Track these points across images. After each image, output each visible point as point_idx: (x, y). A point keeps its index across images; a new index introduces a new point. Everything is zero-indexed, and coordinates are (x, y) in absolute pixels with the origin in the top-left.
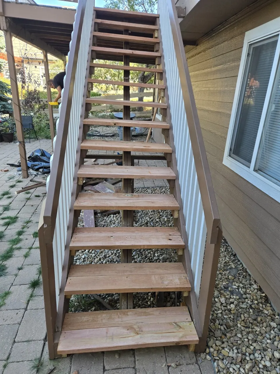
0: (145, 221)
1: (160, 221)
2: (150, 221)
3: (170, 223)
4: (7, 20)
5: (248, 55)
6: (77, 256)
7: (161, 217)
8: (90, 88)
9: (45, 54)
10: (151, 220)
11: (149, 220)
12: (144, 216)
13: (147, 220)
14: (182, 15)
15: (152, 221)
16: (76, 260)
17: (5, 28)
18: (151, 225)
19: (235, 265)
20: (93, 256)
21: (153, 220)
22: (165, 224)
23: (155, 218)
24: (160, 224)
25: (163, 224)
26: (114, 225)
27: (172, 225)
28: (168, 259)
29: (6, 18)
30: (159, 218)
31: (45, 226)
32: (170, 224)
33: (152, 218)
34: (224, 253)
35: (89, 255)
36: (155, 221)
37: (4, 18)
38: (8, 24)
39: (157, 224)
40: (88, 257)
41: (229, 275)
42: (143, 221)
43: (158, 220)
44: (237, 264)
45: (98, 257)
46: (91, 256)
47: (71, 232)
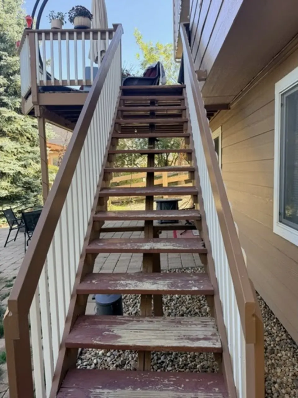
0: (179, 313)
1: (200, 312)
2: (187, 312)
4: (41, 108)
5: (282, 105)
6: (88, 360)
7: (202, 306)
10: (188, 311)
11: (186, 311)
12: (180, 305)
13: (182, 310)
15: (190, 312)
16: (86, 367)
17: (39, 115)
20: (108, 361)
21: (192, 310)
23: (194, 308)
28: (209, 367)
29: (40, 106)
30: (200, 309)
31: (11, 314)
33: (190, 309)
35: (103, 360)
36: (194, 312)
37: (38, 106)
38: (42, 111)
40: (102, 362)
42: (178, 312)
43: (197, 311)
45: (114, 362)
46: (106, 360)
47: (70, 324)
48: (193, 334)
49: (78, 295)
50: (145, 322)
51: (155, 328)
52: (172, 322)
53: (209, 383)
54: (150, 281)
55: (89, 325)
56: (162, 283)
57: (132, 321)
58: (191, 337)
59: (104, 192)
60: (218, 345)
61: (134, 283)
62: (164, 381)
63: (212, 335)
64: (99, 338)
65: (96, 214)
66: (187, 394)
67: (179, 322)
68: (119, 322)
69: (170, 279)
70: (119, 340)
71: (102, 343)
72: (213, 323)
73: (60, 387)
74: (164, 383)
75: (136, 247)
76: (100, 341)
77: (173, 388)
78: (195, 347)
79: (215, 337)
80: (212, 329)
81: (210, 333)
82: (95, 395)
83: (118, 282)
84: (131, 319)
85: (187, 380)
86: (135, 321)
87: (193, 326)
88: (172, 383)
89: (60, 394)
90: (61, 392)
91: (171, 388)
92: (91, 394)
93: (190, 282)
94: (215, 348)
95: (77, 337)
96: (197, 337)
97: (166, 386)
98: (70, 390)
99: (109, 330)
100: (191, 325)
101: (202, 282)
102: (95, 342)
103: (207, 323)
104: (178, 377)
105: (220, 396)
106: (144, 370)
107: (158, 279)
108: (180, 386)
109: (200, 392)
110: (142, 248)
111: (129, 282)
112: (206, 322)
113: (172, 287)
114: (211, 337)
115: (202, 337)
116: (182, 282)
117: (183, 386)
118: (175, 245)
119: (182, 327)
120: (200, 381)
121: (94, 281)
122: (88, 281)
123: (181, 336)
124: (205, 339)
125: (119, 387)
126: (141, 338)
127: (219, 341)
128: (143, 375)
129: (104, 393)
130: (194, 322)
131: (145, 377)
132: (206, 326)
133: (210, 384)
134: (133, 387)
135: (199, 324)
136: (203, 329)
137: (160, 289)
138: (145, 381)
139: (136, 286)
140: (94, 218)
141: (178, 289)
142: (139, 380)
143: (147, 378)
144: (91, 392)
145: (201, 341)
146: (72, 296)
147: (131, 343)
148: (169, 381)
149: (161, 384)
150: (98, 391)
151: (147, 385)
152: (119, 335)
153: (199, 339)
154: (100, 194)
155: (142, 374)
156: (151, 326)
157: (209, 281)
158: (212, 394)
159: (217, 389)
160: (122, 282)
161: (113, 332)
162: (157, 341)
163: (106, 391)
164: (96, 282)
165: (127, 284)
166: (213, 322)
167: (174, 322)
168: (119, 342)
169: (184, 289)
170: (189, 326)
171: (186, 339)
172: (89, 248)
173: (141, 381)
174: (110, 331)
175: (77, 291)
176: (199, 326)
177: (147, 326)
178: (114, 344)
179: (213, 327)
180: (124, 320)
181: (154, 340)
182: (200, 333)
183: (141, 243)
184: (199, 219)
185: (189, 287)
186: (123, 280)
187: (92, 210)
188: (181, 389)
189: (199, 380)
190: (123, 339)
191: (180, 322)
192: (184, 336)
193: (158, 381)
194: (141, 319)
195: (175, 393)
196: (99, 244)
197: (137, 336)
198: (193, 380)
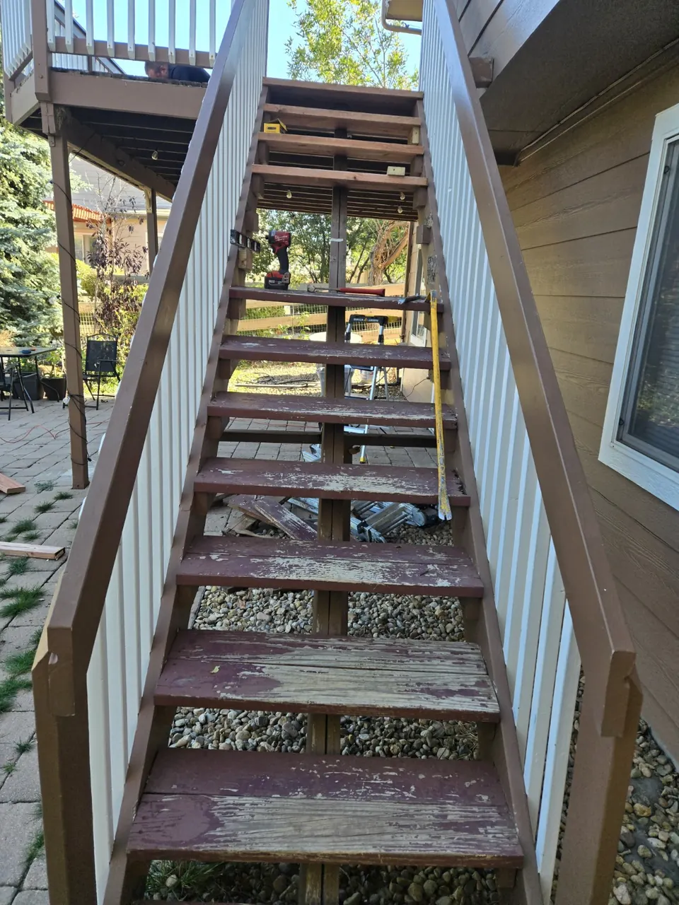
0: (379, 615)
1: (422, 615)
2: (394, 614)
3: (451, 622)
4: (59, 113)
5: (667, 170)
7: (424, 602)
8: (243, 262)
9: (150, 195)
10: (396, 611)
11: (392, 612)
13: (385, 611)
14: (485, 79)
15: (400, 613)
17: (53, 130)
18: (397, 626)
19: (652, 767)
21: (403, 610)
23: (408, 606)
24: (423, 624)
26: (294, 624)
27: (456, 629)
28: (446, 735)
29: (56, 106)
30: (420, 607)
31: (53, 660)
33: (400, 607)
36: (408, 614)
37: (51, 108)
38: (60, 122)
39: (413, 625)
41: (635, 801)
42: (375, 615)
43: (415, 612)
44: (656, 764)
47: (162, 653)
48: (438, 682)
49: (178, 587)
50: (330, 649)
51: (353, 665)
52: (389, 650)
53: (467, 784)
54: (342, 562)
55: (205, 652)
56: (370, 567)
57: (302, 645)
58: (434, 687)
59: (231, 347)
60: (492, 708)
61: (308, 565)
62: (372, 779)
63: (477, 684)
64: (232, 686)
65: (213, 399)
66: (423, 807)
67: (404, 652)
68: (271, 648)
69: (386, 557)
70: (276, 690)
71: (239, 698)
72: (476, 657)
73: (144, 792)
74: (373, 781)
75: (310, 485)
76: (235, 692)
77: (393, 793)
78: (443, 710)
79: (484, 689)
80: (475, 670)
81: (472, 680)
82: (226, 809)
83: (271, 560)
84: (299, 641)
85: (422, 776)
86: (307, 647)
87: (435, 662)
88: (390, 782)
89: (145, 808)
90: (146, 803)
91: (388, 794)
92: (216, 807)
93: (430, 567)
94: (486, 714)
95: (181, 682)
96: (445, 687)
97: (376, 788)
98: (166, 799)
99: (250, 667)
100: (430, 659)
101: (455, 567)
102: (223, 695)
103: (464, 656)
104: (401, 770)
105: (493, 812)
106: (326, 753)
107: (358, 558)
108: (408, 790)
109: (449, 804)
110: (325, 488)
111: (296, 561)
112: (462, 653)
113: (393, 577)
114: (476, 689)
115: (456, 688)
116: (414, 567)
117: (413, 788)
118: (399, 485)
119: (411, 662)
120: (449, 778)
121: (214, 557)
122: (201, 555)
123: (411, 684)
124: (464, 692)
125: (275, 789)
126: (324, 687)
127: (495, 698)
128: (326, 764)
129: (244, 804)
130: (438, 653)
131: (330, 769)
132: (462, 662)
133: (470, 785)
134: (306, 790)
135: (447, 658)
136: (457, 669)
137: (365, 581)
138: (333, 777)
139: (314, 572)
140: (209, 409)
141: (407, 584)
142: (319, 776)
143: (336, 769)
144: (215, 803)
145: (456, 698)
146: (165, 589)
147: (303, 699)
148: (383, 777)
149: (367, 784)
150: (230, 800)
151: (338, 787)
152: (276, 677)
153: (450, 693)
154: (221, 352)
155: (324, 762)
156: (344, 658)
157: (472, 566)
158: (475, 809)
159: (485, 798)
160: (279, 561)
161: (260, 671)
162: (360, 693)
163: (248, 800)
164: (219, 557)
165: (291, 566)
166: (477, 654)
167: (394, 651)
168: (275, 695)
170: (427, 662)
171: (422, 691)
172: (200, 480)
173: (323, 777)
174: (254, 669)
175: (179, 577)
176: (449, 662)
177: (333, 658)
178: (266, 700)
179: (478, 666)
180: (285, 643)
181: (352, 693)
182: (448, 678)
183: (320, 474)
184: (455, 427)
185: (429, 580)
186: (279, 555)
187: (204, 391)
188: (410, 795)
189: (447, 777)
190: (286, 688)
191: (407, 652)
192: (419, 684)
193: (359, 778)
194: (320, 642)
195: (399, 806)
196: (223, 472)
197: (315, 683)
198: (433, 777)
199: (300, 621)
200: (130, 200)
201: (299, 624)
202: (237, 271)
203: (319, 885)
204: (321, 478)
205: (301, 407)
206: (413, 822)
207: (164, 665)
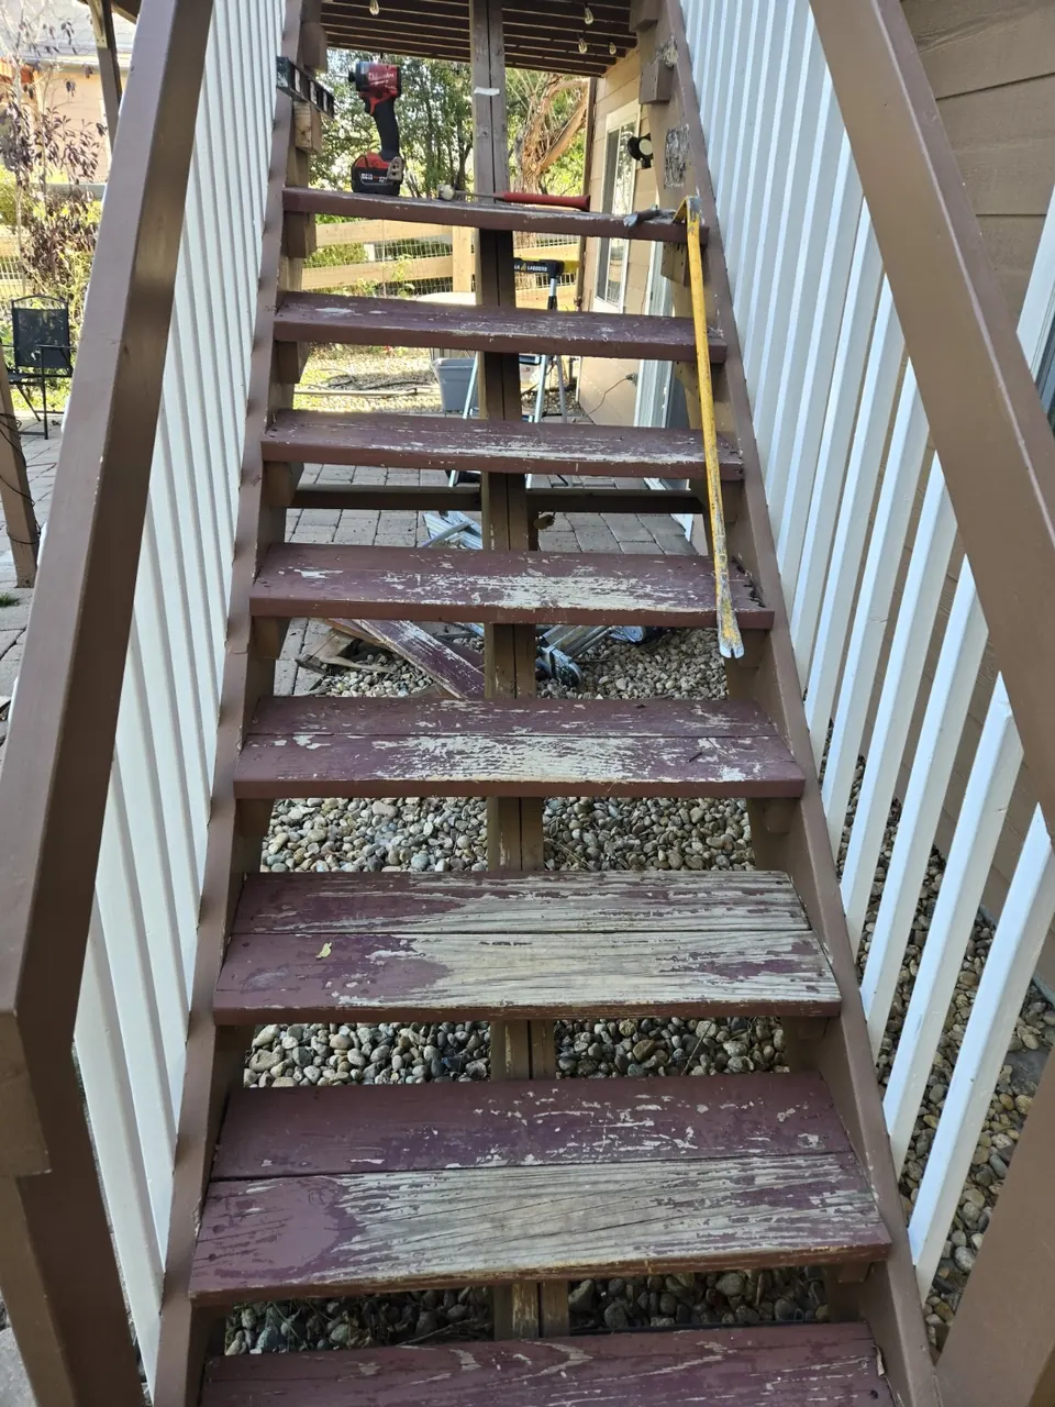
3: (698, 805)
8: (303, 133)
19: (1036, 1031)
22: (673, 810)
25: (666, 812)
26: (438, 820)
27: (708, 817)
32: (696, 813)
34: (973, 962)
39: (636, 813)
41: (1017, 1091)
44: (1042, 1025)
47: (220, 928)
48: (728, 948)
49: (239, 802)
50: (529, 898)
51: (573, 926)
52: (634, 893)
53: (781, 1117)
54: (545, 740)
55: (302, 917)
56: (597, 749)
57: (478, 894)
58: (720, 960)
59: (296, 316)
60: (827, 993)
61: (482, 749)
62: (618, 1120)
63: (796, 949)
64: (359, 981)
65: (270, 426)
66: (712, 1166)
67: (661, 896)
68: (425, 902)
69: (623, 729)
70: (441, 984)
71: (375, 1003)
72: (787, 897)
73: (211, 1179)
74: (619, 1125)
75: (477, 599)
76: (364, 993)
77: (657, 1143)
78: (742, 1002)
79: (809, 958)
80: (788, 923)
81: (785, 943)
82: (363, 1198)
83: (411, 742)
84: (472, 885)
85: (702, 1109)
86: (486, 896)
87: (719, 911)
88: (650, 1123)
89: (216, 1210)
90: (218, 1199)
91: (649, 1145)
92: (347, 1197)
93: (703, 743)
94: (816, 1004)
95: (262, 979)
96: (741, 959)
97: (627, 1136)
98: (256, 1188)
99: (389, 942)
100: (708, 905)
101: (748, 741)
102: (344, 1000)
103: (766, 897)
104: (666, 1099)
105: (830, 1165)
106: (531, 1077)
107: (571, 731)
108: (683, 1137)
109: (755, 1155)
110: (504, 603)
111: (457, 743)
112: (762, 892)
113: (641, 767)
114: (795, 958)
115: (760, 959)
116: (675, 745)
117: (690, 1131)
118: (640, 592)
119: (676, 914)
120: (750, 1107)
121: (302, 740)
122: (275, 737)
123: (681, 956)
124: (776, 966)
125: (452, 1154)
126: (528, 973)
127: (829, 974)
128: (535, 1099)
129: (397, 1187)
130: (720, 895)
131: (544, 1107)
132: (763, 908)
133: (786, 1119)
134: (504, 1150)
135: (737, 903)
136: (757, 922)
137: (592, 778)
138: (549, 1121)
139: (494, 763)
140: (265, 447)
141: (668, 780)
142: (524, 1122)
143: (554, 1107)
144: (345, 1190)
145: (763, 978)
146: (214, 806)
147: (492, 998)
148: (637, 1116)
149: (614, 1130)
150: (371, 1180)
151: (560, 1141)
152: (439, 958)
153: (752, 969)
154: (278, 327)
155: (531, 1094)
156: (557, 914)
157: (779, 739)
158: (800, 1161)
159: (814, 1139)
160: (428, 743)
161: (407, 948)
162: (595, 981)
163: (404, 1179)
164: (313, 741)
165: (450, 754)
166: (787, 891)
167: (643, 895)
168: (442, 993)
169: (692, 779)
170: (702, 913)
171: (702, 968)
172: (261, 592)
173: (531, 1123)
174: (396, 945)
175: (238, 786)
176: (741, 911)
177: (537, 915)
178: (425, 1004)
179: (793, 915)
180: (446, 891)
181: (580, 980)
182: (745, 940)
183: (490, 574)
184: (738, 476)
185: (706, 769)
186: (426, 733)
187: (251, 407)
188: (687, 1145)
189: (745, 1107)
190: (458, 979)
191: (665, 896)
192: (694, 955)
193: (595, 1120)
194: (511, 885)
195: (670, 1167)
196: (305, 574)
197: (511, 965)
198: (722, 1107)
199: (447, 813)
200: (63, 27)
201: (446, 821)
202: (294, 155)
203: (534, 1298)
204: (493, 583)
205: (446, 441)
206: (698, 1196)
207: (227, 949)
